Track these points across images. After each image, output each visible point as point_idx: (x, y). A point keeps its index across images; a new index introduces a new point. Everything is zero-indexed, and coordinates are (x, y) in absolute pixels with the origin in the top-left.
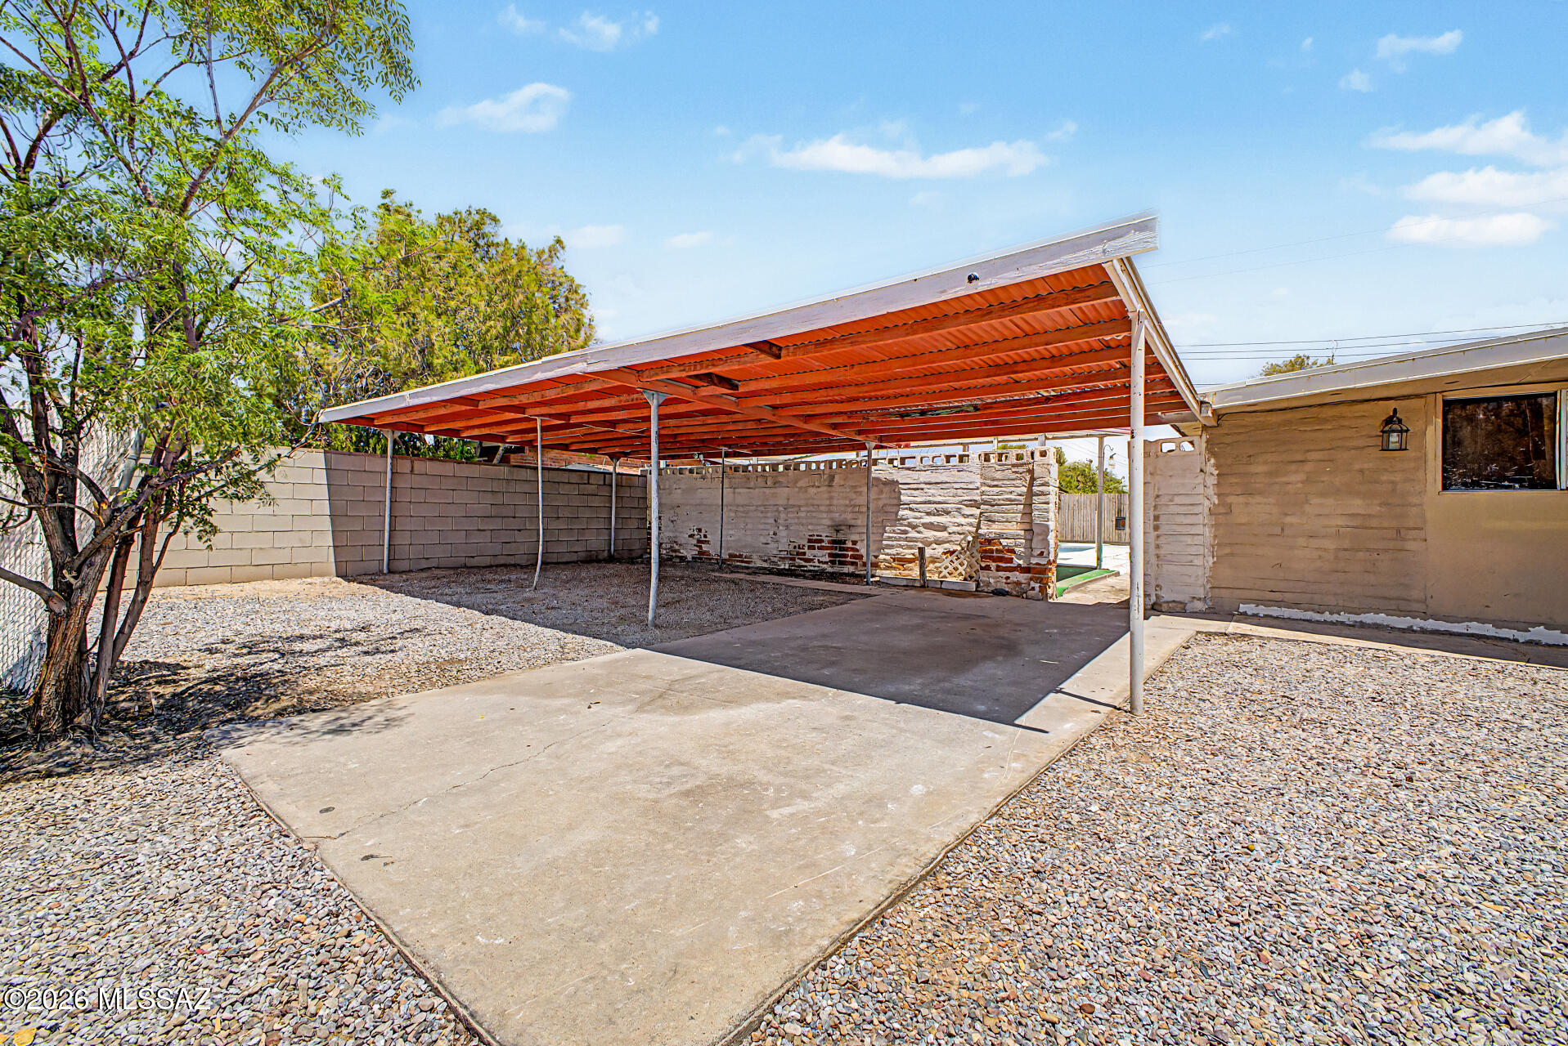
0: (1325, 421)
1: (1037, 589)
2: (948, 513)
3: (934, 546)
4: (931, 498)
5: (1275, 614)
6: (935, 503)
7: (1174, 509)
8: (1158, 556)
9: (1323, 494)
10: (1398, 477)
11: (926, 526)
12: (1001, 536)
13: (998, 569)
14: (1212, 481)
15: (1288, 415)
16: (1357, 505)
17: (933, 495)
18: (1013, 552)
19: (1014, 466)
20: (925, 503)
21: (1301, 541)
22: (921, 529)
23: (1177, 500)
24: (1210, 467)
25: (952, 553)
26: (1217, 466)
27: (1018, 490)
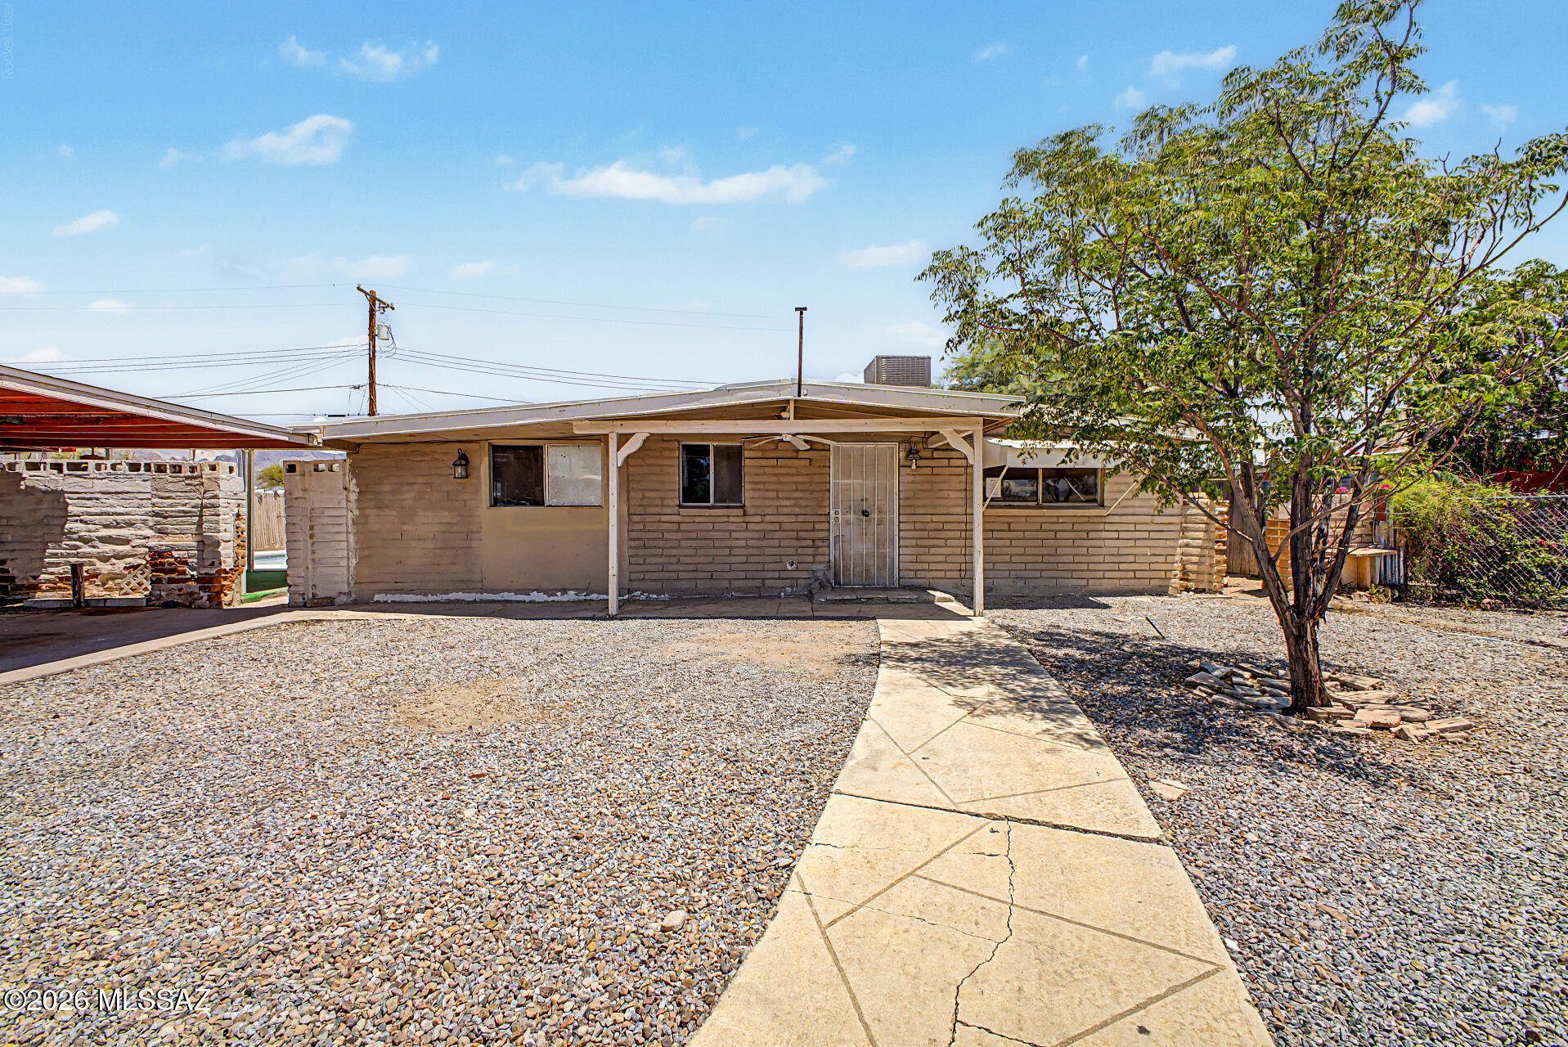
0: (425, 454)
1: (205, 598)
2: (130, 524)
3: (114, 561)
4: (109, 509)
5: (397, 600)
6: (117, 514)
7: (325, 520)
8: (313, 560)
9: (426, 509)
10: (467, 497)
11: (103, 540)
12: (173, 548)
13: (171, 581)
14: (353, 497)
15: (402, 448)
16: (445, 517)
17: (112, 506)
18: (186, 563)
19: (187, 478)
20: (101, 514)
21: (413, 544)
22: (97, 543)
23: (327, 513)
24: (353, 486)
25: (135, 567)
26: (358, 485)
27: (193, 502)
